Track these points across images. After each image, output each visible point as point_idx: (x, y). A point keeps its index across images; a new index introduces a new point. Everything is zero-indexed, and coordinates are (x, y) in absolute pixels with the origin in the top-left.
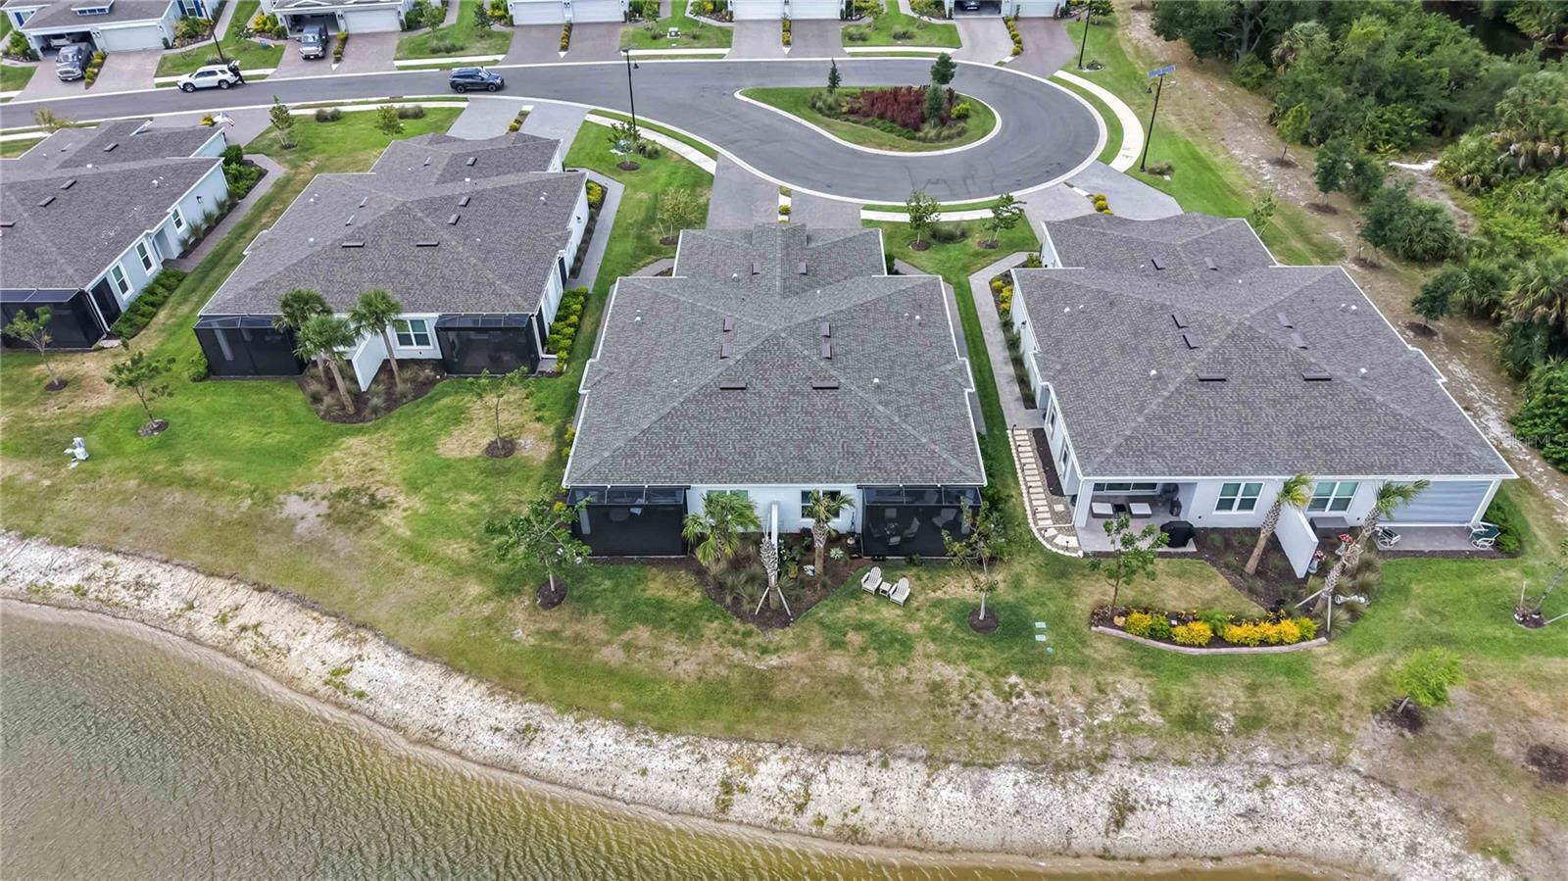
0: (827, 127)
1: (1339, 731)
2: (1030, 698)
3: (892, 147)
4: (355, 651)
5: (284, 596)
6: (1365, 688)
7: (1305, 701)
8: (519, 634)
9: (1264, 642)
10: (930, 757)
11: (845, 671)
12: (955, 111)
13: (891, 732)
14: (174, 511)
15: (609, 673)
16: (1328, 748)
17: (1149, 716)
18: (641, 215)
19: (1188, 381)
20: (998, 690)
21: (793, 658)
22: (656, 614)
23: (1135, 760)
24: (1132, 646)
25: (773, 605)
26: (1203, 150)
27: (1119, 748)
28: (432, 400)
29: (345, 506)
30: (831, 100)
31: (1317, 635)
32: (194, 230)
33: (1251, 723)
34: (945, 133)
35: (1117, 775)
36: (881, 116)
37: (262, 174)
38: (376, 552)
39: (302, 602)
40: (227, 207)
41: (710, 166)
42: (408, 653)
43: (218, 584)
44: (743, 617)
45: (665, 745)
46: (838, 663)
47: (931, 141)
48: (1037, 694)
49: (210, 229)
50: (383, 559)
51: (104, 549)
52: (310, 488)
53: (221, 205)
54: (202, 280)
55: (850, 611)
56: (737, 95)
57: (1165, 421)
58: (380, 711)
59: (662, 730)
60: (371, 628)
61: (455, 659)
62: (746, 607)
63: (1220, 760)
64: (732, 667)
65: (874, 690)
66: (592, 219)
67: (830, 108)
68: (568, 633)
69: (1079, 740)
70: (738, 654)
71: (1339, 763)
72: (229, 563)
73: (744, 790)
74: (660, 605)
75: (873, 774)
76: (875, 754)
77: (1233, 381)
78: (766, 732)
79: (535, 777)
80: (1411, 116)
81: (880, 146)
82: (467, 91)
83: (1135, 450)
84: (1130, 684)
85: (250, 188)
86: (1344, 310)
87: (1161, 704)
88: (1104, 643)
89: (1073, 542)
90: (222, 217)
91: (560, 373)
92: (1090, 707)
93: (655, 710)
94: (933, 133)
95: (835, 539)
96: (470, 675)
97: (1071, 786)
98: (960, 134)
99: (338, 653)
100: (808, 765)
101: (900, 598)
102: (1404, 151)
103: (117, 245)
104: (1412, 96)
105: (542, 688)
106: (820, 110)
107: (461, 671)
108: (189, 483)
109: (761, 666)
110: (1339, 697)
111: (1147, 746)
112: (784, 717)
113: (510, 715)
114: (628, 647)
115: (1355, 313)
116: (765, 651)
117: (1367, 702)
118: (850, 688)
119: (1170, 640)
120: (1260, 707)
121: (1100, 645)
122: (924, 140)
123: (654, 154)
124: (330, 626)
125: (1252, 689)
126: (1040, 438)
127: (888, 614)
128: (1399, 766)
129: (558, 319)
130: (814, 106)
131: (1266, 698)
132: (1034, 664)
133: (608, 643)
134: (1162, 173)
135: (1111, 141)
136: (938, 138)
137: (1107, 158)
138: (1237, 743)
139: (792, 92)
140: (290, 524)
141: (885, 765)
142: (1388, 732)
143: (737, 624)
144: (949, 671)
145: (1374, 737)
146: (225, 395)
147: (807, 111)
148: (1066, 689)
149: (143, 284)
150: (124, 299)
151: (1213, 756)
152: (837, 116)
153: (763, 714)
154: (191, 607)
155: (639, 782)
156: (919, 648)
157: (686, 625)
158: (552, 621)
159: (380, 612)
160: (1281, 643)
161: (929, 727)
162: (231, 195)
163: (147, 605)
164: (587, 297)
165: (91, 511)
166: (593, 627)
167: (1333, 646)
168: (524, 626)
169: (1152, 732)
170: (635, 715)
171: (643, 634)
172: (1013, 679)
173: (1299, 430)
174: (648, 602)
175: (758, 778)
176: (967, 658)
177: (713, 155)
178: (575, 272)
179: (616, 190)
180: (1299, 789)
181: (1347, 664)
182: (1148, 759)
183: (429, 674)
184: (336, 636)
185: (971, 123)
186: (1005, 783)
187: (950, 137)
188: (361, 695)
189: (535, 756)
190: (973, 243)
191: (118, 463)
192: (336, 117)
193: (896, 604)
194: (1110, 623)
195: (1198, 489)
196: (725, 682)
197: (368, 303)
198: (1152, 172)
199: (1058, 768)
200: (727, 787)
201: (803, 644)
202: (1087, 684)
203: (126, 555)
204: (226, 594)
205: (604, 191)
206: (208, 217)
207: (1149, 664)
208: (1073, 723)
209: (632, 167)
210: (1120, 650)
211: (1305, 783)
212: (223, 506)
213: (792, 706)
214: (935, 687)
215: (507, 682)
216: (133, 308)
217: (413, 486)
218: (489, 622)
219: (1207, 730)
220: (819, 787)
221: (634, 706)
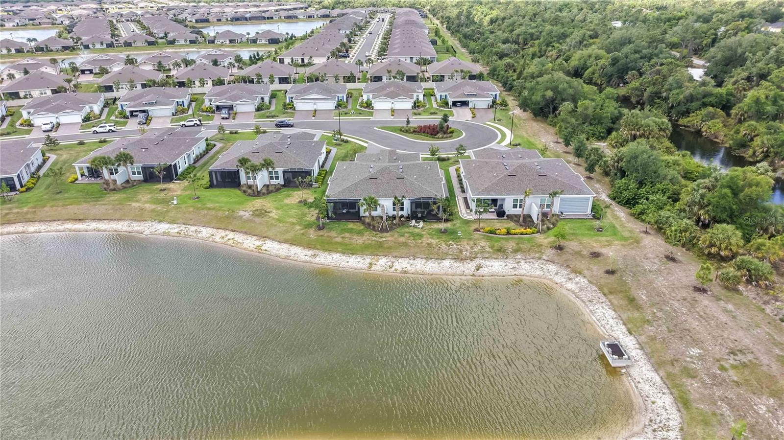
0: (405, 136)
1: (541, 252)
2: (455, 246)
3: (427, 140)
4: (263, 242)
5: (241, 232)
6: (549, 243)
7: (532, 246)
8: (312, 236)
9: (522, 234)
10: (427, 258)
11: (404, 241)
12: (449, 131)
13: (416, 253)
14: (205, 215)
15: (337, 243)
16: (537, 255)
17: (488, 249)
18: (343, 155)
19: (505, 176)
20: (446, 245)
21: (390, 239)
22: (351, 231)
23: (483, 258)
24: (485, 236)
25: (384, 227)
26: (532, 140)
27: (479, 256)
28: (280, 193)
29: (257, 213)
30: (407, 128)
31: (537, 233)
32: (197, 157)
33: (516, 251)
34: (445, 136)
35: (477, 261)
36: (424, 132)
37: (215, 145)
38: (267, 222)
39: (246, 233)
40: (206, 152)
41: (365, 145)
42: (279, 242)
43: (220, 231)
44: (375, 231)
45: (354, 257)
46: (402, 239)
47: (440, 138)
48: (457, 245)
49: (201, 158)
50: (270, 223)
51: (184, 224)
52: (247, 209)
53: (204, 152)
54: (202, 168)
55: (407, 230)
56: (375, 128)
57: (497, 185)
58: (272, 254)
59: (353, 254)
60: (268, 238)
61: (292, 242)
62: (377, 229)
63: (507, 258)
64: (372, 241)
65: (412, 245)
66: (327, 156)
67: (407, 131)
68: (325, 235)
69: (468, 254)
70: (374, 238)
71: (540, 258)
72: (223, 226)
73: (375, 264)
74: (352, 229)
75: (411, 261)
76: (411, 257)
77: (519, 176)
78: (382, 254)
79: (317, 264)
80: (600, 129)
81: (423, 140)
82: (281, 127)
83: (487, 191)
84: (483, 243)
85: (212, 149)
86: (558, 165)
87: (491, 248)
88: (477, 235)
89: (471, 217)
90: (204, 155)
91: (319, 187)
92: (472, 248)
93: (350, 250)
94: (441, 136)
95: (402, 216)
96: (298, 245)
97: (465, 263)
98: (450, 137)
99: (258, 243)
100: (393, 260)
101: (420, 226)
102: (599, 140)
103: (179, 155)
104: (600, 122)
105: (319, 247)
106: (403, 131)
107: (295, 245)
108: (209, 209)
109: (381, 240)
110: (542, 245)
111: (487, 255)
112: (387, 250)
113: (310, 252)
114: (343, 238)
115: (561, 166)
116: (382, 238)
117: (549, 246)
118: (405, 244)
119: (495, 234)
120: (520, 247)
121: (476, 235)
122: (438, 138)
123: (347, 142)
124: (255, 238)
125: (518, 244)
126: (465, 199)
127: (417, 230)
128: (556, 258)
129: (318, 175)
130: (401, 130)
131: (521, 246)
132: (457, 239)
133: (337, 237)
134: (517, 145)
135: (501, 138)
136: (442, 138)
137: (499, 143)
138: (512, 255)
139: (394, 127)
140: (241, 217)
141: (414, 259)
142: (554, 251)
143: (374, 232)
144: (433, 241)
145: (550, 253)
146: (216, 192)
147: (399, 132)
148: (465, 243)
149: (184, 168)
150: (180, 171)
151: (505, 257)
152: (410, 133)
153: (380, 250)
154: (213, 235)
155: (347, 264)
156: (425, 236)
157: (360, 233)
158: (321, 233)
159: (270, 234)
160: (526, 234)
161: (427, 252)
162: (207, 149)
163: (199, 235)
164: (327, 172)
165: (179, 215)
166: (333, 234)
167: (542, 235)
168: (312, 234)
169: (489, 252)
170: (344, 251)
171: (347, 235)
172: (451, 242)
173: (536, 186)
174: (348, 229)
175: (379, 263)
176: (438, 238)
177: (367, 143)
178: (322, 167)
179: (334, 150)
180: (528, 264)
181: (545, 239)
182: (487, 258)
183: (286, 246)
184: (257, 240)
185: (454, 134)
186: (447, 263)
187: (446, 138)
188: (266, 250)
189: (317, 260)
190: (451, 161)
191: (186, 205)
192: (236, 133)
193: (419, 228)
194: (480, 231)
195: (506, 200)
196: (370, 244)
197: (265, 161)
198: (514, 145)
199: (462, 259)
200: (371, 264)
201: (392, 236)
202: (471, 243)
203: (191, 225)
204: (222, 233)
205: (331, 150)
206: (200, 154)
207: (489, 239)
208: (467, 251)
209: (340, 145)
210: (481, 236)
211: (530, 262)
212: (220, 214)
213: (389, 248)
214: (429, 244)
215: (309, 246)
216: (183, 173)
217: (278, 209)
218: (303, 234)
219: (504, 252)
220: (396, 264)
221: (345, 249)
